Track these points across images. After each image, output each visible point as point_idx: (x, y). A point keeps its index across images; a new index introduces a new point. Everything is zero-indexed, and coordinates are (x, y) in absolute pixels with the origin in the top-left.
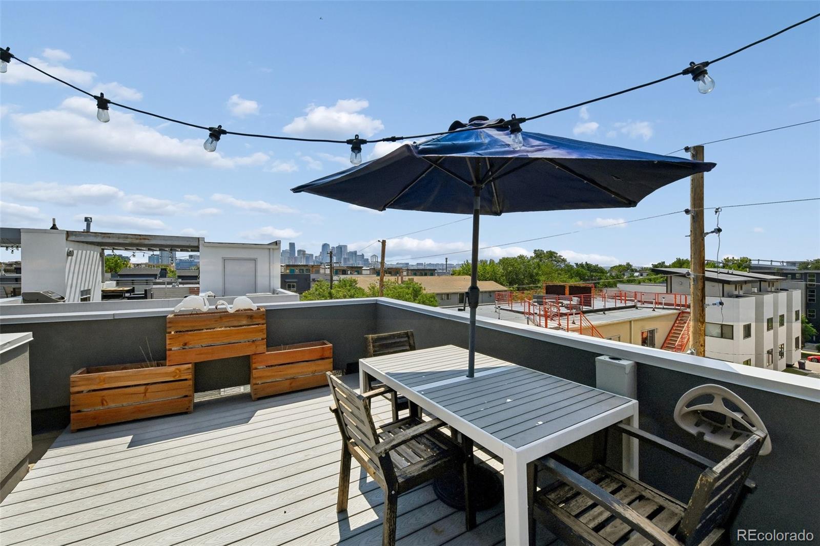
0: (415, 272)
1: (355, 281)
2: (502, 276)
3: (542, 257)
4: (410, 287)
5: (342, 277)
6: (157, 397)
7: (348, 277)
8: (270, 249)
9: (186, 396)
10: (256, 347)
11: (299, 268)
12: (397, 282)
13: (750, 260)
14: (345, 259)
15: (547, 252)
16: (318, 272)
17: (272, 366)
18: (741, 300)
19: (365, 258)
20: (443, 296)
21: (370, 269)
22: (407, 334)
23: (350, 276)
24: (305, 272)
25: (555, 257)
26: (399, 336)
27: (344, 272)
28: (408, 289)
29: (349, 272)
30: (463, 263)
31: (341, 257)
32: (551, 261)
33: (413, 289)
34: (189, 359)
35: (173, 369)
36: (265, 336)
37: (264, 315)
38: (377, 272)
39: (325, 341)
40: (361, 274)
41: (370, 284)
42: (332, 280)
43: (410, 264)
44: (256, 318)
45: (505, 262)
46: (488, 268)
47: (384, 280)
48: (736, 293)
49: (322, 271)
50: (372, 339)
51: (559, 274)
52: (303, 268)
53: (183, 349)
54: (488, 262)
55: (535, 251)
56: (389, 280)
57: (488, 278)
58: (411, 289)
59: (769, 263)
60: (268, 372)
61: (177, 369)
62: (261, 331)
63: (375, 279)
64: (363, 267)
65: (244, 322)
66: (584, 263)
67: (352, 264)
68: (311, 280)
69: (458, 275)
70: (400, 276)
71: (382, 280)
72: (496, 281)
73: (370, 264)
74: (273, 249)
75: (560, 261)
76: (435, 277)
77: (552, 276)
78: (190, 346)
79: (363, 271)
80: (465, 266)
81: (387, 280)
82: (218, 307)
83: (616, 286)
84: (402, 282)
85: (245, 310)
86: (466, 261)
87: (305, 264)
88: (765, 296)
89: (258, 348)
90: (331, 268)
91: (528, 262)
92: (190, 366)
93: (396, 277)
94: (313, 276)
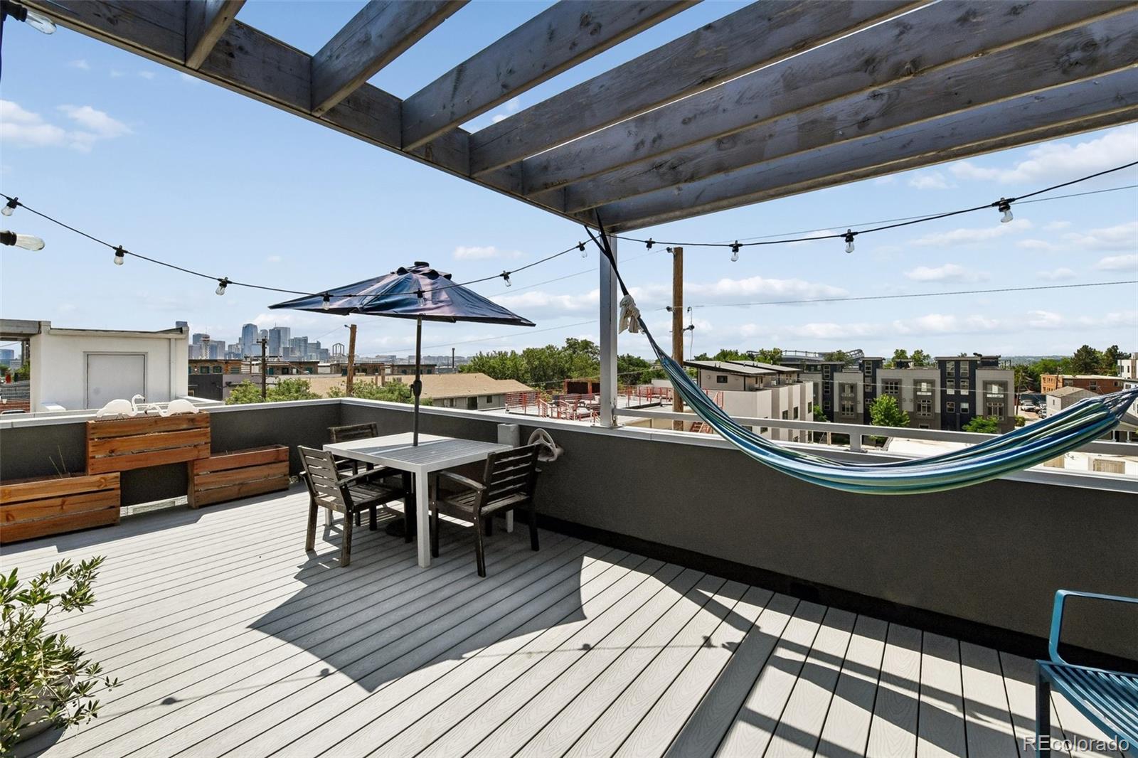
0: (403, 369)
1: (306, 384)
2: (526, 372)
3: (576, 348)
4: (395, 390)
5: (283, 378)
6: (75, 509)
7: (293, 378)
8: (170, 339)
9: (111, 507)
10: (199, 452)
11: (199, 365)
12: (376, 384)
13: (781, 352)
14: (285, 349)
15: (582, 341)
16: (236, 371)
17: (217, 471)
18: (759, 393)
19: (322, 348)
20: (445, 401)
21: (331, 365)
22: (370, 426)
23: (298, 376)
24: (211, 372)
25: (591, 348)
26: (362, 428)
27: (285, 370)
28: (392, 393)
29: (295, 371)
30: (475, 355)
31: (280, 346)
32: (587, 352)
33: (400, 394)
34: (117, 467)
35: (97, 478)
36: (209, 440)
37: (207, 418)
38: (342, 370)
39: (279, 445)
40: (316, 373)
41: (331, 388)
42: (264, 383)
43: (397, 357)
44: (198, 421)
45: (529, 354)
46: (508, 362)
47: (354, 381)
48: (757, 386)
49: (244, 369)
50: (335, 431)
51: (594, 369)
52: (207, 365)
53: (110, 456)
54: (509, 354)
55: (568, 339)
56: (361, 381)
57: (508, 376)
58: (396, 393)
59: (793, 354)
60: (214, 478)
61: (103, 478)
62: (205, 434)
63: (339, 382)
64: (318, 362)
65: (185, 426)
66: (626, 355)
67: (299, 358)
68: (224, 385)
69: (468, 372)
70: (380, 374)
71: (350, 381)
72: (518, 380)
73: (330, 357)
74: (176, 339)
75: (596, 353)
76: (435, 375)
77: (586, 372)
78: (119, 453)
79: (319, 368)
80: (477, 360)
81: (359, 381)
82: (148, 412)
83: (650, 382)
84: (383, 385)
85: (183, 414)
86: (479, 353)
87: (208, 358)
88: (781, 389)
89: (200, 453)
90: (264, 365)
91: (559, 354)
92: (119, 474)
93: (374, 377)
94: (226, 378)
